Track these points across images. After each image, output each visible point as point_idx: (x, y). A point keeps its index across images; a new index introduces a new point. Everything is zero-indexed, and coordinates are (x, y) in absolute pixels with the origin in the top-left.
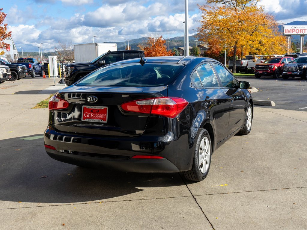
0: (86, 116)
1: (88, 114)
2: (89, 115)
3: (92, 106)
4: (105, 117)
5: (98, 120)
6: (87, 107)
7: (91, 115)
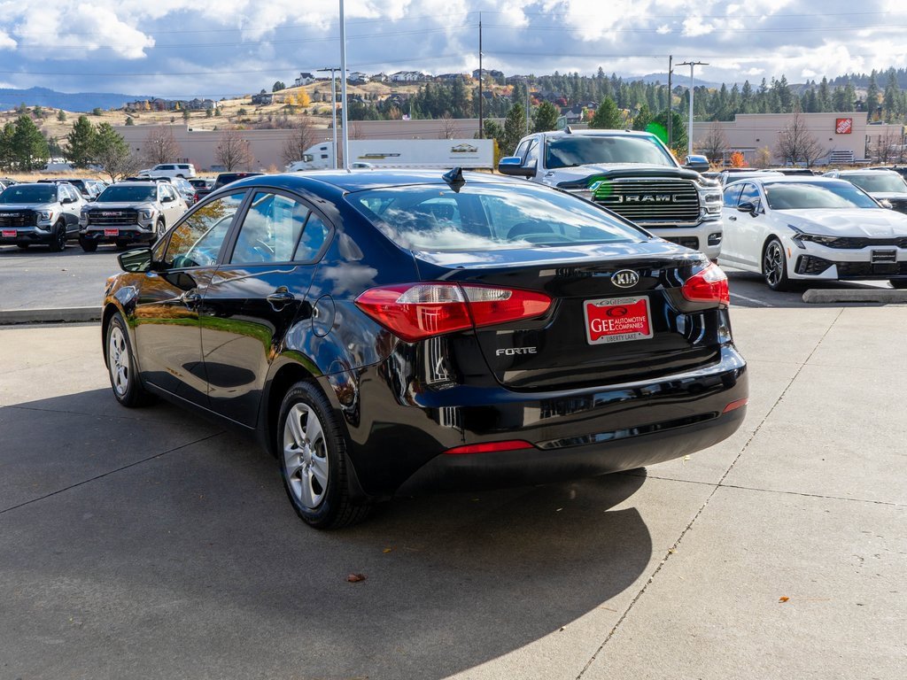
0: (597, 329)
1: (601, 323)
2: (604, 325)
3: (609, 300)
4: (646, 324)
5: (630, 335)
6: (597, 303)
7: (610, 325)
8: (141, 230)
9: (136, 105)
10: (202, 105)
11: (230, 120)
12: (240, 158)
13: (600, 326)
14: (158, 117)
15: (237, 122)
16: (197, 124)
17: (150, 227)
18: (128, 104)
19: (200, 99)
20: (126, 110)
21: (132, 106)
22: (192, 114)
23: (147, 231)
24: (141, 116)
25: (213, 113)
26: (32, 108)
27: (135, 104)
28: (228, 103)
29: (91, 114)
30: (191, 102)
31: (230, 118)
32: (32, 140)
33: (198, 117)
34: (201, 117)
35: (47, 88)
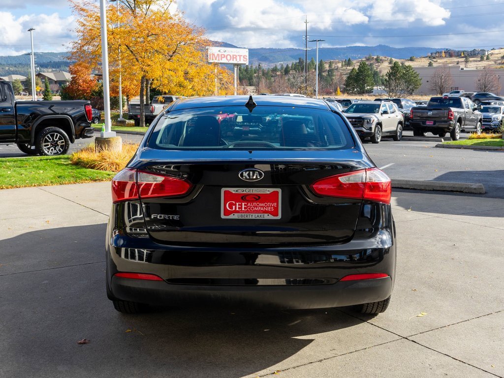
0: (232, 208)
1: (235, 205)
2: (237, 206)
3: (244, 189)
4: (276, 209)
5: (259, 214)
6: (233, 190)
7: (243, 206)
8: (365, 130)
9: (435, 55)
10: (478, 53)
11: (495, 63)
12: (492, 87)
13: (234, 207)
14: (449, 61)
15: (500, 64)
16: (473, 65)
17: (371, 128)
18: (432, 54)
19: (477, 49)
20: (430, 57)
21: (434, 55)
22: (471, 59)
23: (369, 131)
24: (438, 61)
25: (485, 58)
26: (375, 57)
27: (436, 53)
28: (496, 51)
29: (408, 60)
30: (471, 52)
31: (495, 61)
32: (366, 76)
33: (474, 61)
34: (476, 61)
35: (386, 45)
